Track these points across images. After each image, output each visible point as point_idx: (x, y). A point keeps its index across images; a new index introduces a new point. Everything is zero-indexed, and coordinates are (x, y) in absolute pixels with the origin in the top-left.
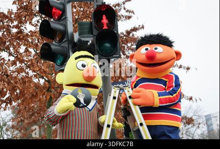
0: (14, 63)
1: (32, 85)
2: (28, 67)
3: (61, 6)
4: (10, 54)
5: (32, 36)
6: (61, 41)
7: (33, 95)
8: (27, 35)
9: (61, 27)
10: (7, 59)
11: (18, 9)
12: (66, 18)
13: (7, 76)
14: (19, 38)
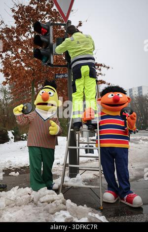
0: (15, 58)
1: (24, 72)
2: (22, 60)
3: (47, 27)
4: (12, 53)
5: (25, 43)
6: (45, 48)
7: (24, 77)
8: (23, 42)
9: (46, 40)
10: (11, 55)
11: (18, 27)
12: (49, 34)
13: (11, 65)
14: (18, 44)
